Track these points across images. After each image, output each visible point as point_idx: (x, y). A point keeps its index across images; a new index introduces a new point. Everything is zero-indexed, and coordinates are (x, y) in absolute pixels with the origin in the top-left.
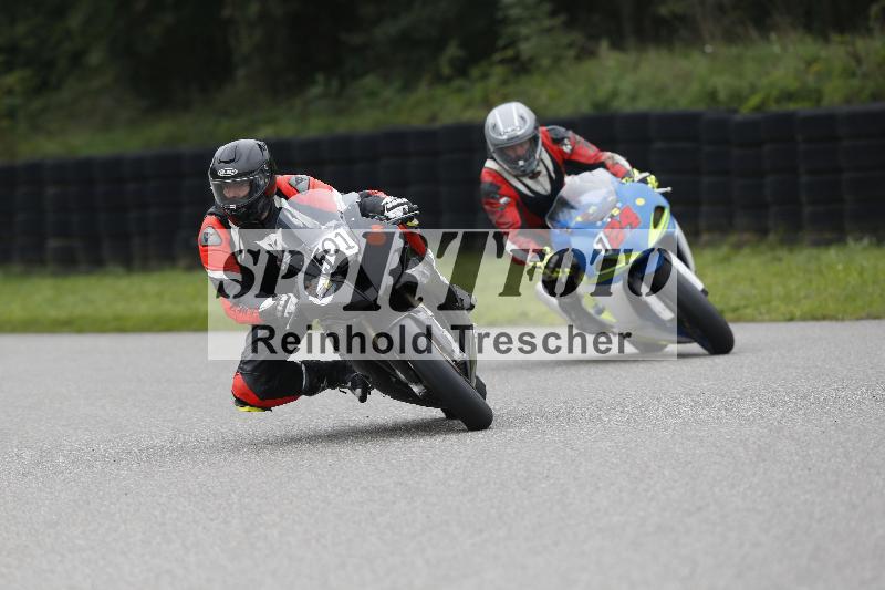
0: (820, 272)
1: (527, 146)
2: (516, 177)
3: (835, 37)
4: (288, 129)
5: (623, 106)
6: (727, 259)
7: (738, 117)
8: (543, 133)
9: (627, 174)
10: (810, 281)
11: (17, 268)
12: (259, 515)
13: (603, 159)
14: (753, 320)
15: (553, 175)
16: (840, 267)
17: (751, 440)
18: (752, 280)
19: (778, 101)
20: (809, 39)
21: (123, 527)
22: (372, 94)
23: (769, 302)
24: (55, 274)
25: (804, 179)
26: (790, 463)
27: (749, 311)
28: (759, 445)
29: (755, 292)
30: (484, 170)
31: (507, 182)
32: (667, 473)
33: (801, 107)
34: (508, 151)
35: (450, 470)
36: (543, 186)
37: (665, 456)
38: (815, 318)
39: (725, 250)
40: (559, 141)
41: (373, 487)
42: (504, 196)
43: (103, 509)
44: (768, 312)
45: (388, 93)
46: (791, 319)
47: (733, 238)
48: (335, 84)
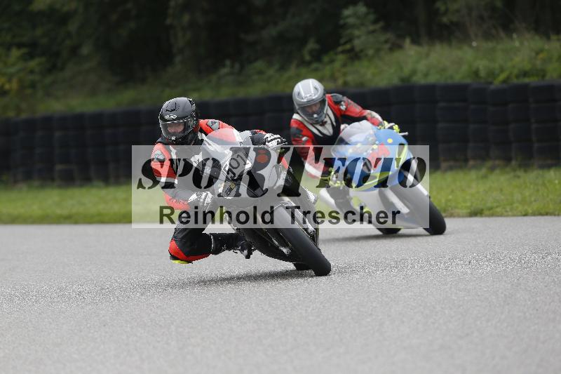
0: (544, 184)
1: (319, 106)
2: (312, 124)
3: (554, 37)
4: (208, 95)
5: (419, 79)
6: (485, 177)
7: (492, 87)
8: (329, 98)
9: (380, 124)
10: (538, 190)
11: (36, 183)
12: (189, 338)
13: (365, 114)
14: (501, 215)
15: (334, 123)
16: (557, 182)
17: (500, 291)
18: (501, 190)
19: (517, 77)
20: (537, 38)
21: (102, 347)
22: (261, 73)
23: (512, 204)
24: (60, 187)
25: (534, 126)
26: (524, 306)
27: (499, 210)
28: (505, 295)
29: (503, 197)
30: (292, 120)
31: (307, 128)
32: (446, 311)
33: (531, 81)
34: (307, 108)
35: (309, 310)
36: (328, 130)
37: (446, 301)
38: (541, 214)
39: (484, 171)
40: (338, 103)
41: (261, 321)
42: (305, 136)
43: (91, 335)
44: (511, 210)
45: (271, 72)
46: (526, 215)
47: (489, 163)
48: (237, 66)
